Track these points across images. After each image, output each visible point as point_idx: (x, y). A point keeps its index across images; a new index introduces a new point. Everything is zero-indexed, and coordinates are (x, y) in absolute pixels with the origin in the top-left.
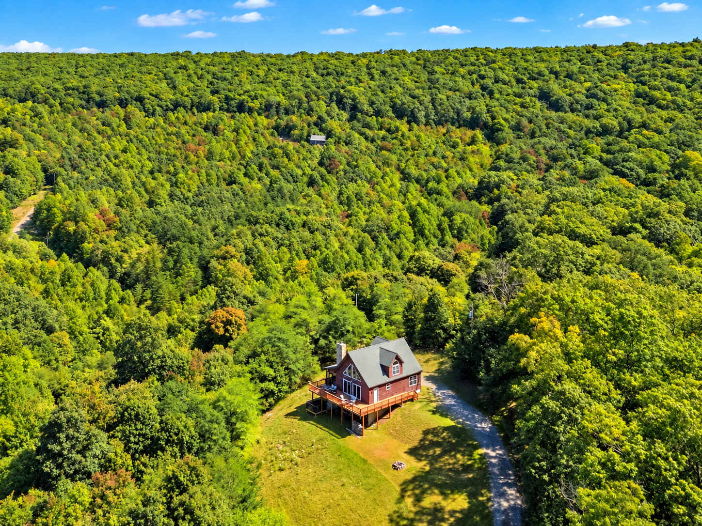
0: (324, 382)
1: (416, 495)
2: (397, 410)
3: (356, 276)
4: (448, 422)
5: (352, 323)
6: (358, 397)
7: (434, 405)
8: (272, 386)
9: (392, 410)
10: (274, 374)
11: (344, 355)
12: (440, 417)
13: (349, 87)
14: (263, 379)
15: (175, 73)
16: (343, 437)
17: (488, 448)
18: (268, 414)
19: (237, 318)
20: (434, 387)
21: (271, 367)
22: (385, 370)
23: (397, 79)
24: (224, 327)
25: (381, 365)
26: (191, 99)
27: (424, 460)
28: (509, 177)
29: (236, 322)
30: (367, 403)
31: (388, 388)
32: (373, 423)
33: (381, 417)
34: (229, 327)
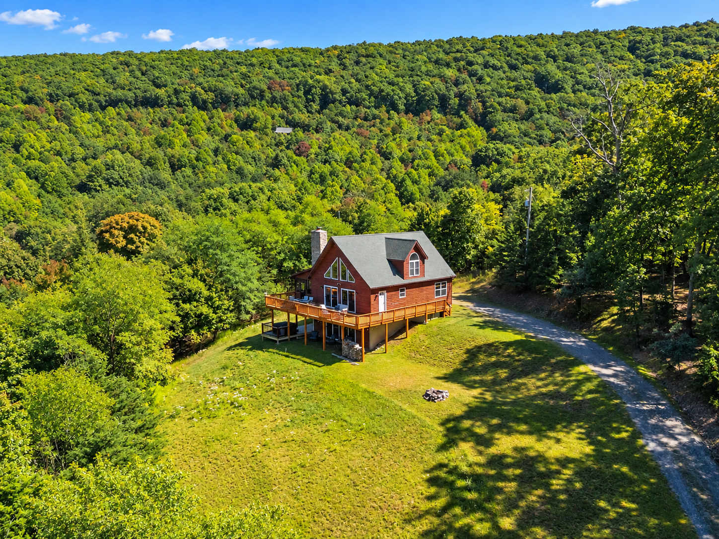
2: (419, 327)
4: (510, 336)
6: (352, 305)
7: (479, 319)
9: (410, 328)
12: (495, 332)
13: (318, 77)
15: (114, 69)
16: (329, 363)
17: (594, 365)
20: (470, 304)
22: (397, 267)
23: (372, 68)
24: (125, 237)
25: (390, 261)
26: (135, 93)
28: (510, 149)
30: (368, 314)
31: (402, 296)
32: (378, 345)
33: (392, 338)
34: (132, 236)
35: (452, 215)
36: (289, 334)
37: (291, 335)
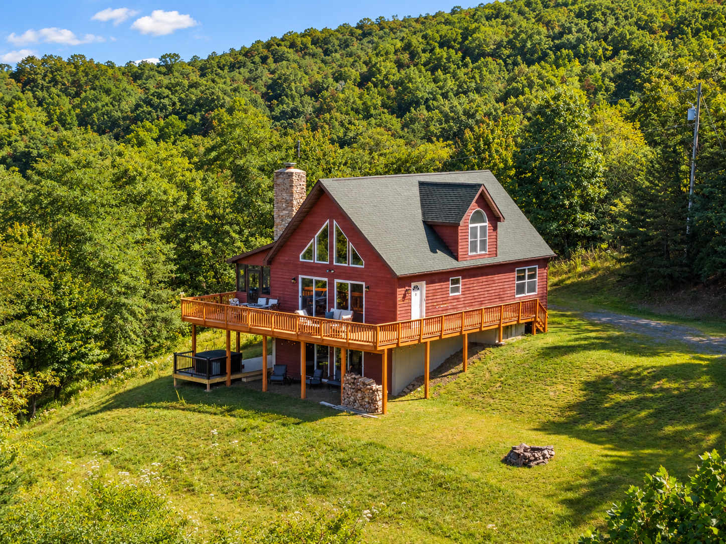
2: (489, 353)
11: (299, 196)
22: (442, 237)
31: (456, 292)
32: (411, 386)
33: (437, 372)
36: (228, 371)
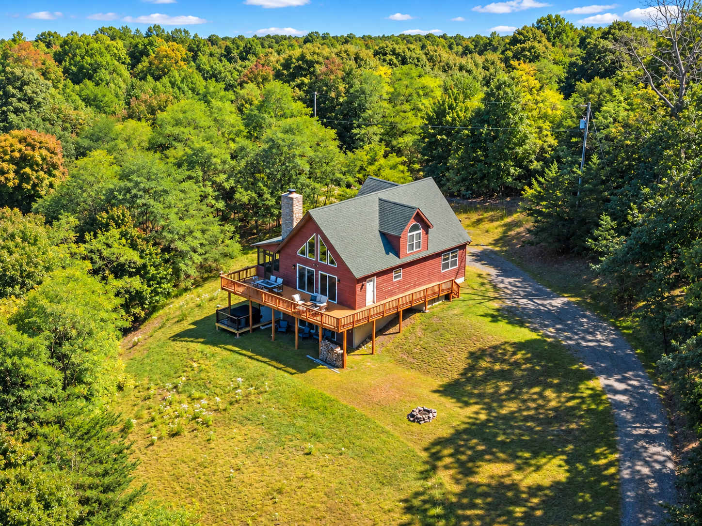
0: (253, 272)
1: (461, 464)
3: (309, 57)
4: (524, 334)
5: (310, 153)
6: (332, 297)
7: (496, 305)
8: (136, 283)
9: (404, 318)
10: (140, 262)
12: (509, 327)
14: (120, 271)
16: (302, 370)
17: (609, 375)
18: (135, 337)
19: (44, 152)
20: (493, 271)
21: (133, 246)
22: (391, 244)
24: (17, 172)
25: (383, 235)
27: (476, 403)
29: (44, 159)
30: (352, 307)
31: (397, 278)
32: (364, 342)
33: (381, 331)
34: (27, 170)
35: (488, 113)
36: (251, 323)
37: (253, 324)
